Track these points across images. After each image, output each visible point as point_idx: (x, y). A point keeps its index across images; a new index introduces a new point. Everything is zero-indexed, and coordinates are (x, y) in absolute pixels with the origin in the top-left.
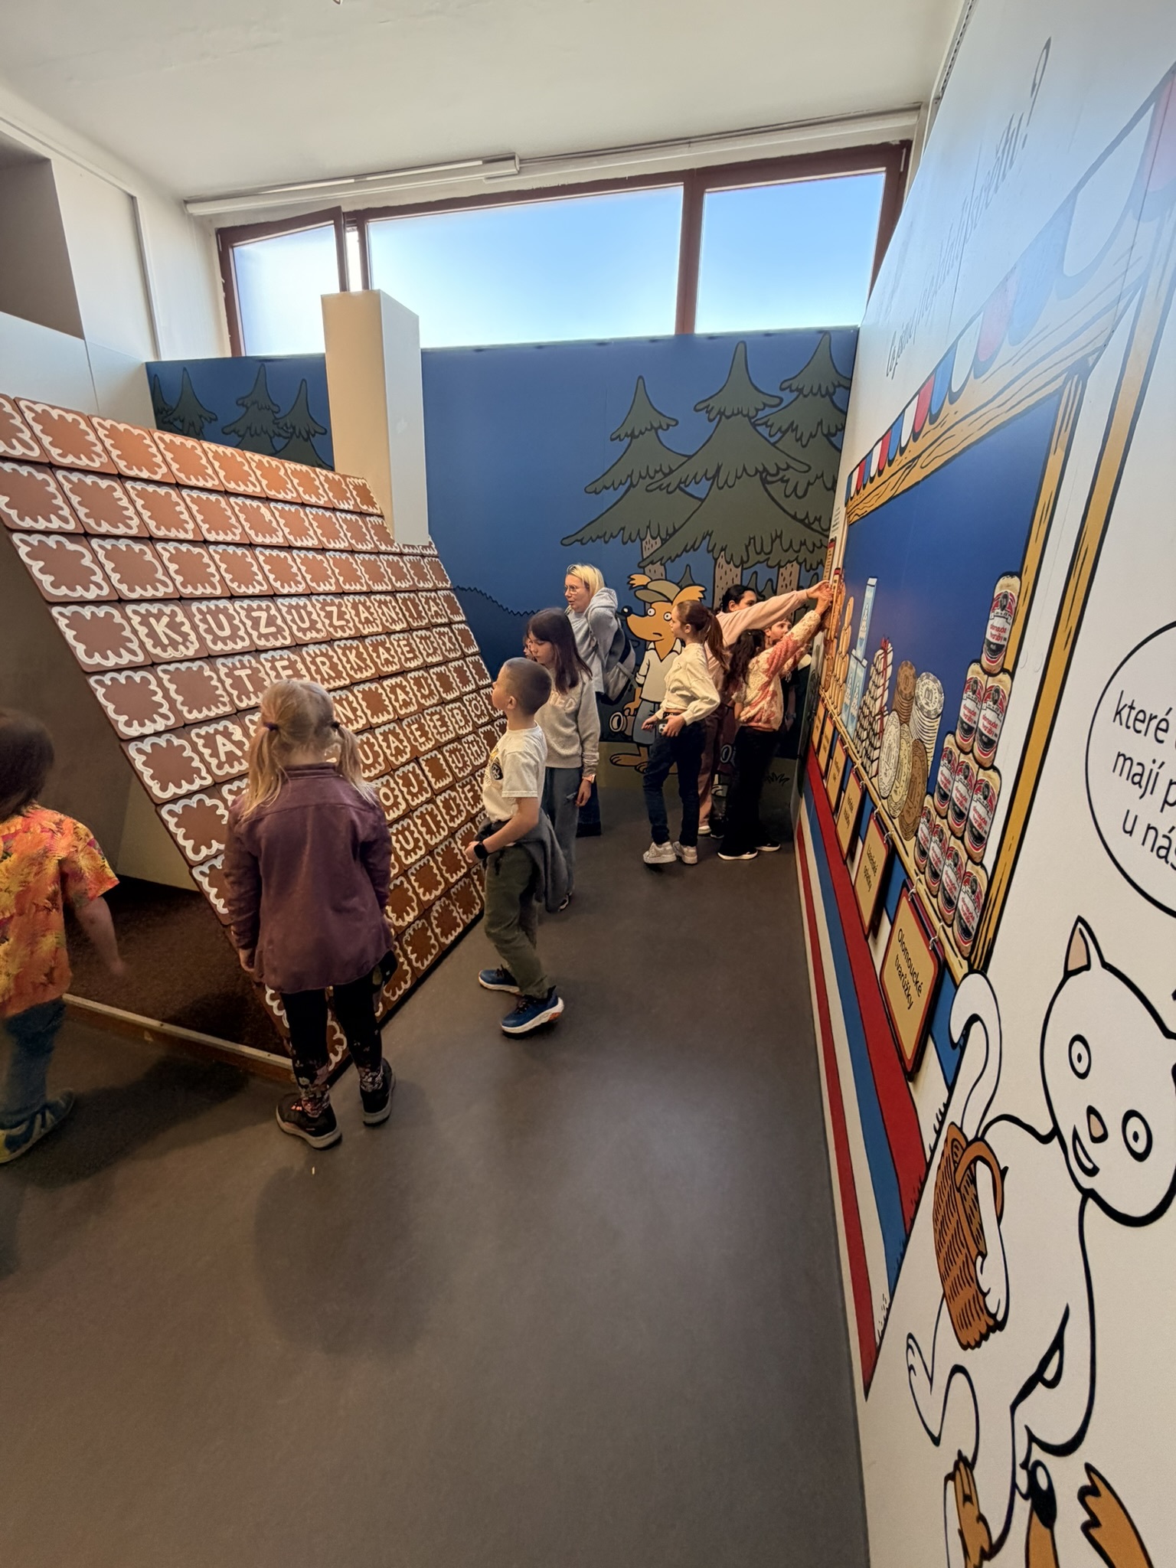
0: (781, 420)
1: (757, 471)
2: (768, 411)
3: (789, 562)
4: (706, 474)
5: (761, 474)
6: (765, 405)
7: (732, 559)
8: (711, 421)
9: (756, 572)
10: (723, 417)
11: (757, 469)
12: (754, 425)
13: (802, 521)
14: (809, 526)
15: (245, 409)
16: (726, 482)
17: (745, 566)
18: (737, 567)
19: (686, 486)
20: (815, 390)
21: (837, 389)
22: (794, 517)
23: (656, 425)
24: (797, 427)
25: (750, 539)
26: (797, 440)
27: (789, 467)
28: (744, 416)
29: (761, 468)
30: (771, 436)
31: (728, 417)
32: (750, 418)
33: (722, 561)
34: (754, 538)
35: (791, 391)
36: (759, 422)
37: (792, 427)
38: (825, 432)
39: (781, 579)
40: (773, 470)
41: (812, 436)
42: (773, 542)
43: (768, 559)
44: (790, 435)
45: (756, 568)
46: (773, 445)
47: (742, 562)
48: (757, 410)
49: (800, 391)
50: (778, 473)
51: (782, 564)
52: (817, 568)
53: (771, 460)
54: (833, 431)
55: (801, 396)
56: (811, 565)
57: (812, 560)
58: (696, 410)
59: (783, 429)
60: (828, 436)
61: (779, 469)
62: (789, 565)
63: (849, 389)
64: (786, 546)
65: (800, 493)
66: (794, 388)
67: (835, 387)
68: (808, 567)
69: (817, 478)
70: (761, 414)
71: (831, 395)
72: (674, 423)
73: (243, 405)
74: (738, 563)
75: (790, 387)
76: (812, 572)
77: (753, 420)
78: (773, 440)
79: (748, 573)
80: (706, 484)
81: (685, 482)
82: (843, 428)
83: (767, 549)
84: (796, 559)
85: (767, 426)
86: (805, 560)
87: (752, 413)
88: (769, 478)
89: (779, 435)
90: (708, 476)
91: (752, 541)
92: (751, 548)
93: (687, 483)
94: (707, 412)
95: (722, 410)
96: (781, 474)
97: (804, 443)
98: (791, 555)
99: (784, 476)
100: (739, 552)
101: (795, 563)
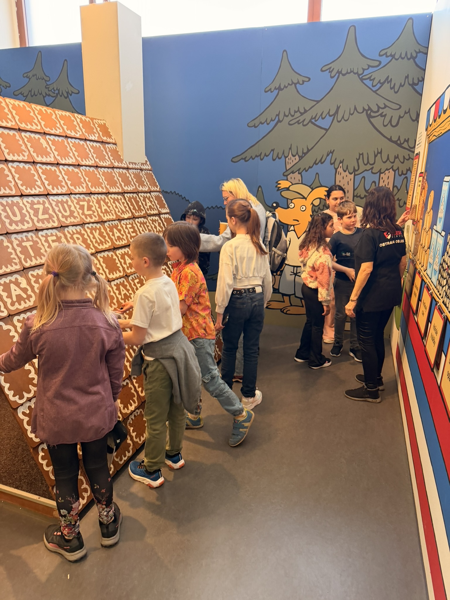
0: (380, 75)
1: (364, 109)
2: (371, 70)
3: (387, 170)
4: (329, 113)
5: (367, 111)
6: (369, 66)
7: (347, 168)
8: (332, 77)
9: (364, 177)
10: (341, 75)
11: (363, 108)
12: (362, 80)
13: (395, 142)
14: (400, 145)
15: (28, 79)
16: (343, 117)
17: (356, 173)
18: (351, 174)
19: (316, 121)
20: (403, 56)
21: (418, 54)
22: (390, 140)
23: (295, 81)
24: (391, 79)
25: (360, 154)
26: (391, 88)
27: (386, 106)
28: (355, 73)
29: (367, 108)
30: (373, 86)
31: (344, 75)
32: (359, 75)
33: (340, 170)
34: (362, 154)
35: (387, 57)
36: (364, 78)
37: (388, 80)
38: (411, 83)
39: (381, 181)
40: (375, 109)
41: (401, 86)
42: (376, 156)
43: (372, 168)
44: (387, 86)
45: (365, 174)
46: (375, 92)
47: (355, 170)
48: (364, 70)
49: (393, 56)
50: (378, 111)
51: (382, 171)
52: (406, 174)
53: (373, 102)
54: (416, 81)
55: (394, 59)
56: (402, 171)
57: (403, 168)
58: (322, 71)
59: (382, 81)
60: (413, 85)
61: (379, 108)
62: (387, 172)
63: (427, 54)
64: (385, 159)
65: (394, 123)
66: (388, 54)
67: (417, 53)
68: (400, 173)
69: (406, 113)
70: (366, 72)
71: (414, 58)
72: (307, 80)
73: (27, 77)
74: (351, 172)
75: (386, 53)
76: (403, 176)
77: (361, 76)
78: (374, 89)
79: (359, 178)
80: (329, 119)
81: (315, 118)
82: (423, 79)
83: (371, 162)
84: (392, 167)
85: (371, 80)
86: (398, 169)
87: (360, 72)
88: (372, 114)
89: (379, 85)
90: (331, 114)
91: (361, 156)
92: (361, 161)
93: (316, 119)
94: (329, 72)
95: (340, 70)
96: (381, 111)
97: (396, 90)
98: (388, 165)
99: (383, 113)
100: (353, 164)
101: (391, 170)
